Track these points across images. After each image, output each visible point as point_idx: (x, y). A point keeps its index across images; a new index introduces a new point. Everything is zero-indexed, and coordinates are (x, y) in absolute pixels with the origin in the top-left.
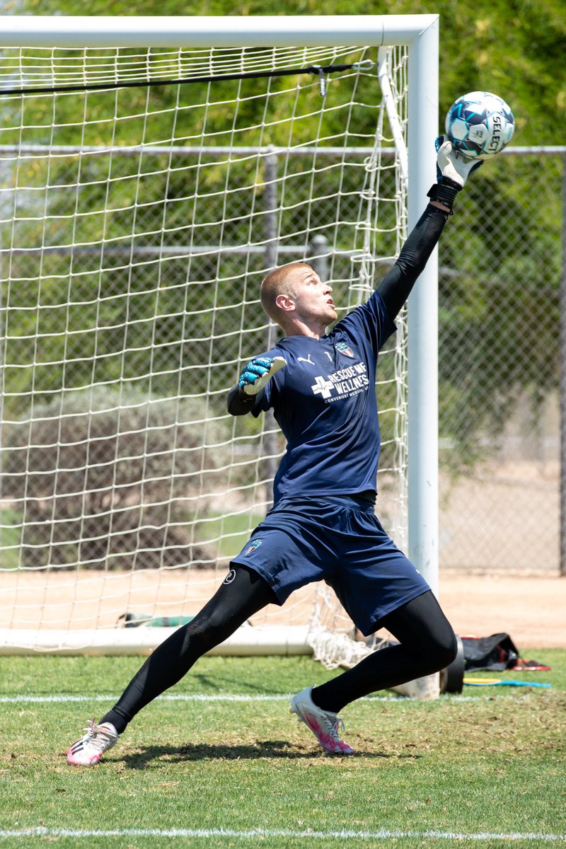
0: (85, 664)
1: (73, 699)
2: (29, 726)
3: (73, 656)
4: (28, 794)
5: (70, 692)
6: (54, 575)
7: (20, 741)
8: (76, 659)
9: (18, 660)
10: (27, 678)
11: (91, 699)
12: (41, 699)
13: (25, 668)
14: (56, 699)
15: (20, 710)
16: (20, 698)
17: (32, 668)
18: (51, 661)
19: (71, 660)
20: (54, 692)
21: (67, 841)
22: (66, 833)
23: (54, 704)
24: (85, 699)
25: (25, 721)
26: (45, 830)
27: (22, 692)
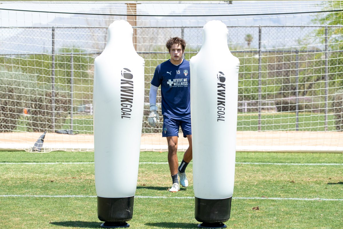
0: (342, 155)
1: (336, 164)
2: (323, 171)
3: (339, 153)
4: (318, 189)
5: (336, 163)
6: (341, 132)
7: (320, 175)
8: (340, 154)
9: (325, 154)
10: (326, 158)
11: (341, 164)
12: (328, 164)
13: (326, 156)
14: (332, 164)
15: (322, 167)
16: (322, 164)
17: (328, 156)
18: (333, 154)
19: (339, 154)
20: (332, 162)
21: (324, 202)
22: (324, 199)
23: (331, 166)
24: (339, 164)
25: (323, 170)
26: (319, 199)
27: (324, 162)
